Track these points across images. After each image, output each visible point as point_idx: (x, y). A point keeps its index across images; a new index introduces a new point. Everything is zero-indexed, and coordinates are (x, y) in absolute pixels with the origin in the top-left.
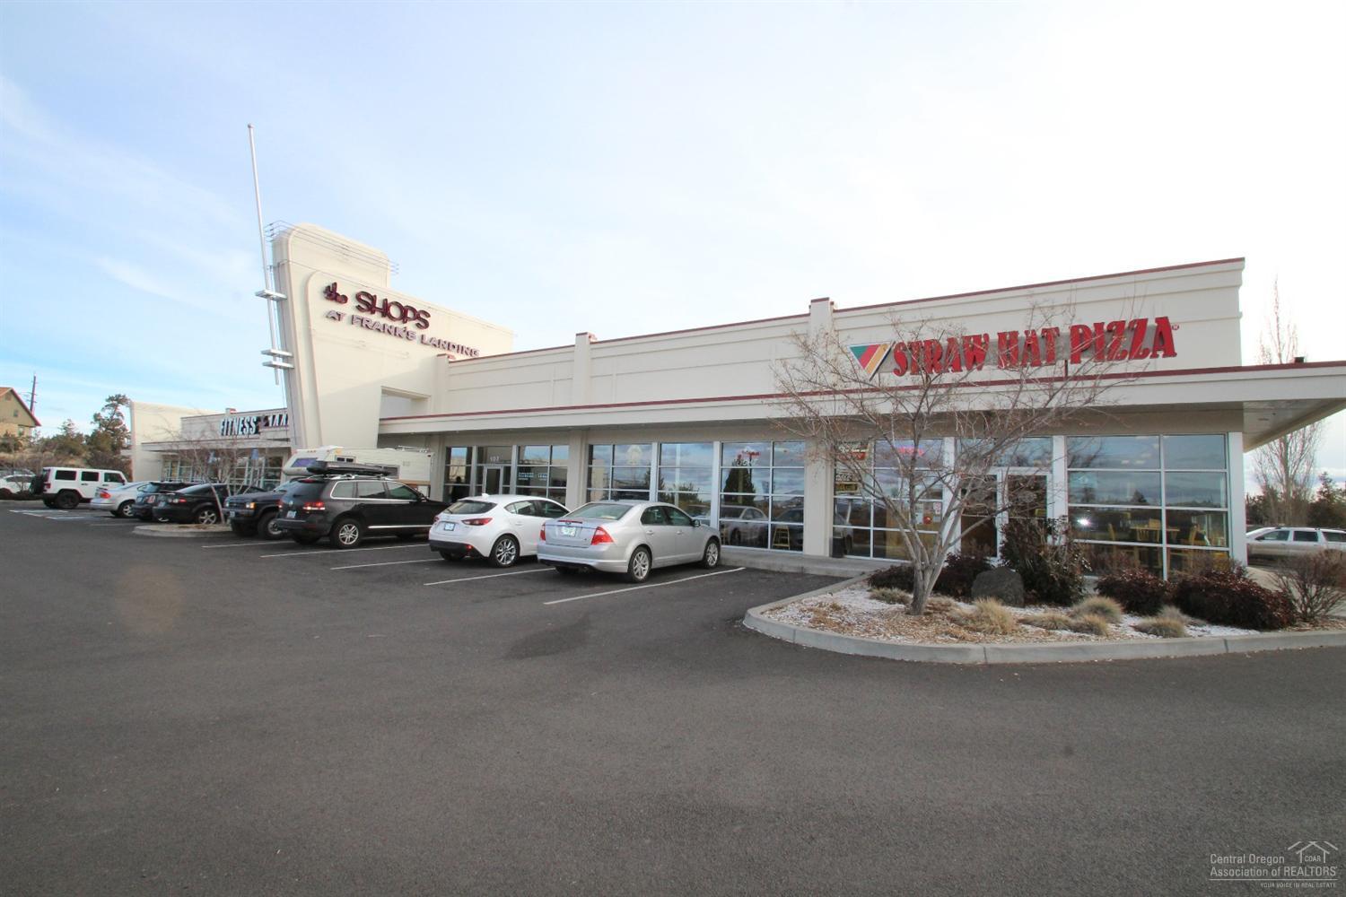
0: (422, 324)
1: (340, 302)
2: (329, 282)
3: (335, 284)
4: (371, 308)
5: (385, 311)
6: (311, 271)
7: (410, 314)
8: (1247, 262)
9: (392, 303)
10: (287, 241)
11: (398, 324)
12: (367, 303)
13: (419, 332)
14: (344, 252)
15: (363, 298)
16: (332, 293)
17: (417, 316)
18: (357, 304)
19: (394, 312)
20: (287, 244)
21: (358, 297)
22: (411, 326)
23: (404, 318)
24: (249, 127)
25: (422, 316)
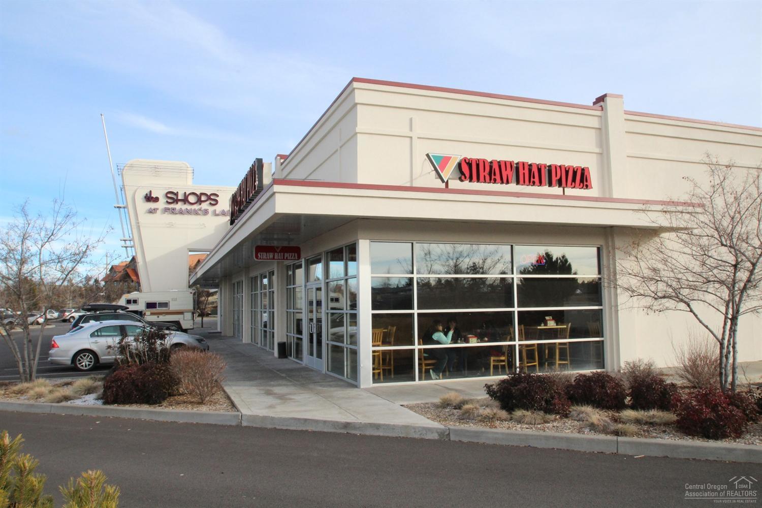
0: (213, 202)
1: (154, 202)
2: (146, 191)
3: (151, 191)
4: (176, 201)
5: (185, 200)
7: (203, 198)
9: (190, 194)
10: (123, 173)
11: (196, 207)
12: (172, 198)
13: (211, 209)
14: (156, 170)
15: (169, 195)
16: (149, 198)
17: (209, 197)
18: (166, 200)
19: (192, 199)
21: (166, 196)
22: (205, 206)
23: (199, 201)
24: (101, 115)
25: (212, 197)
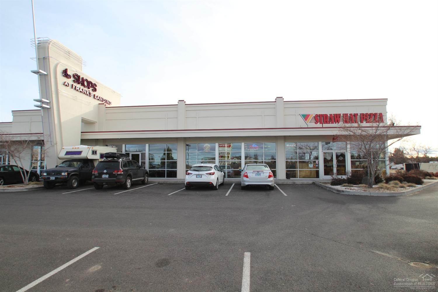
0: (94, 90)
1: (68, 78)
3: (67, 69)
4: (78, 82)
5: (82, 84)
6: (58, 62)
8: (388, 100)
9: (85, 80)
10: (48, 47)
11: (87, 89)
13: (93, 93)
14: (68, 54)
16: (65, 73)
17: (92, 86)
18: (74, 79)
19: (85, 83)
20: (48, 49)
21: (74, 76)
22: (91, 90)
23: (88, 86)
25: (94, 86)
